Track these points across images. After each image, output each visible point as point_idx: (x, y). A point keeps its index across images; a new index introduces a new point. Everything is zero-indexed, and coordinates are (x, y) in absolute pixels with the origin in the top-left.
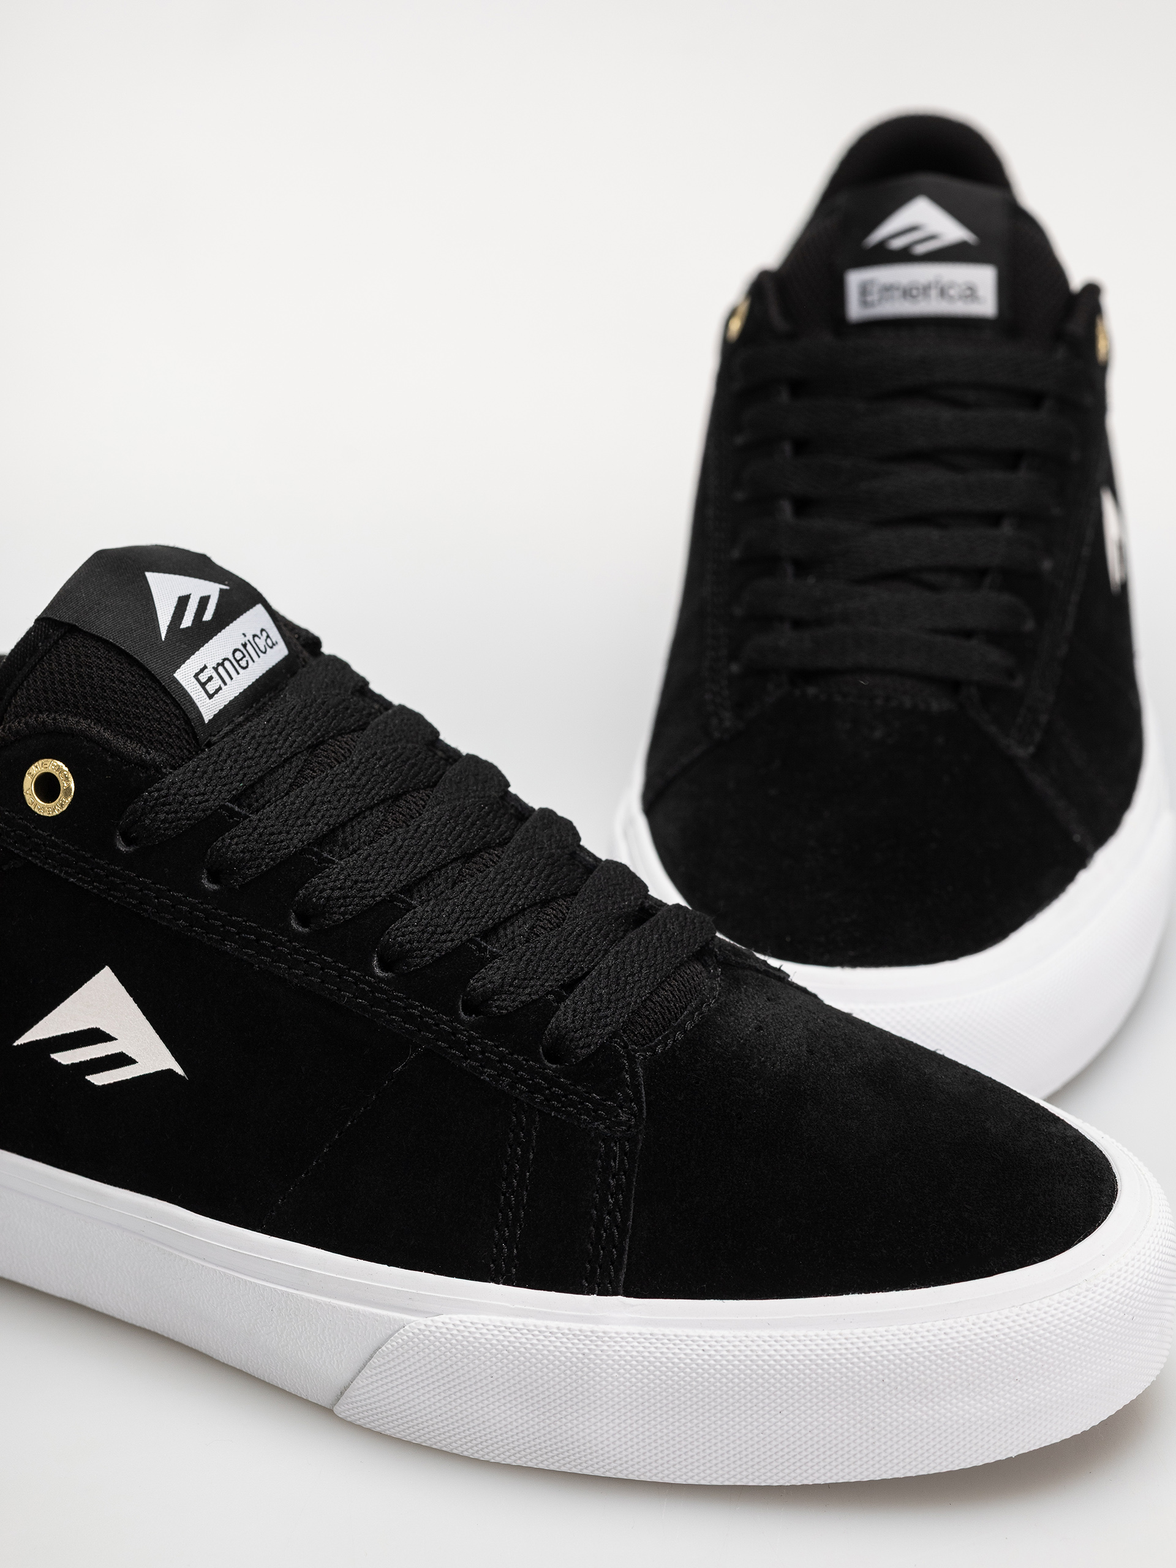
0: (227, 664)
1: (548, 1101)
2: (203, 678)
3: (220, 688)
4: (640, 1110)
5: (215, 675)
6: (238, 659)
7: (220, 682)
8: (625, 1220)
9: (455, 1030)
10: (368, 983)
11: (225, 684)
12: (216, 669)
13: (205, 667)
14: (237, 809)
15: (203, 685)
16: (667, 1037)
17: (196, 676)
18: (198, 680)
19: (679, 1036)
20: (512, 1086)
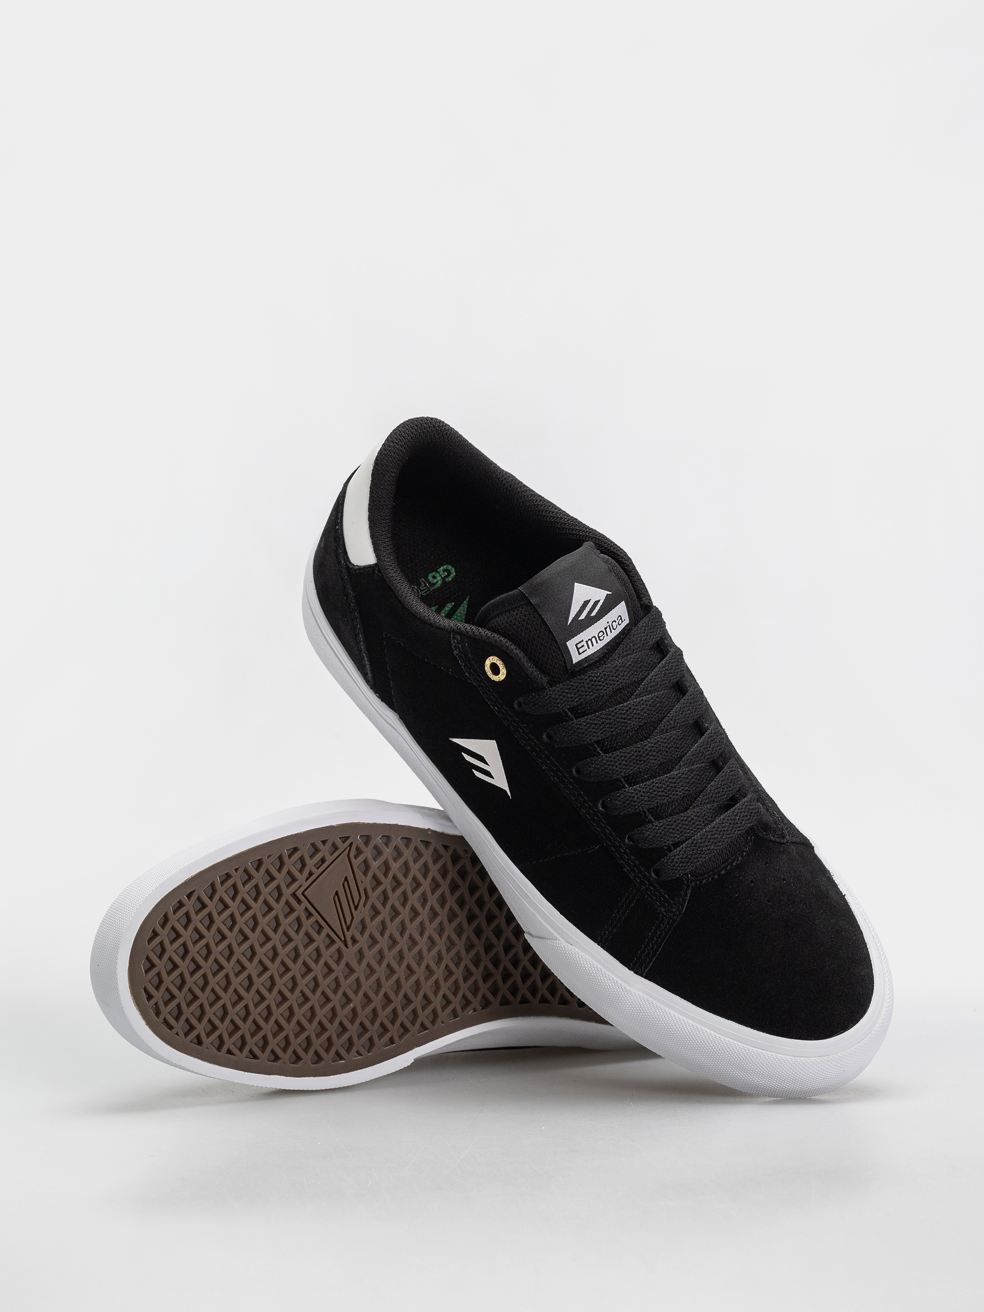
0: (594, 640)
1: (647, 890)
2: (579, 646)
3: (586, 650)
4: (682, 909)
5: (586, 645)
6: (600, 636)
7: (587, 648)
8: (657, 950)
9: (620, 847)
10: (594, 811)
11: (589, 648)
12: (587, 642)
13: (582, 641)
14: (569, 714)
15: (578, 649)
16: (709, 876)
17: (576, 645)
18: (577, 647)
19: (716, 877)
20: (634, 878)
